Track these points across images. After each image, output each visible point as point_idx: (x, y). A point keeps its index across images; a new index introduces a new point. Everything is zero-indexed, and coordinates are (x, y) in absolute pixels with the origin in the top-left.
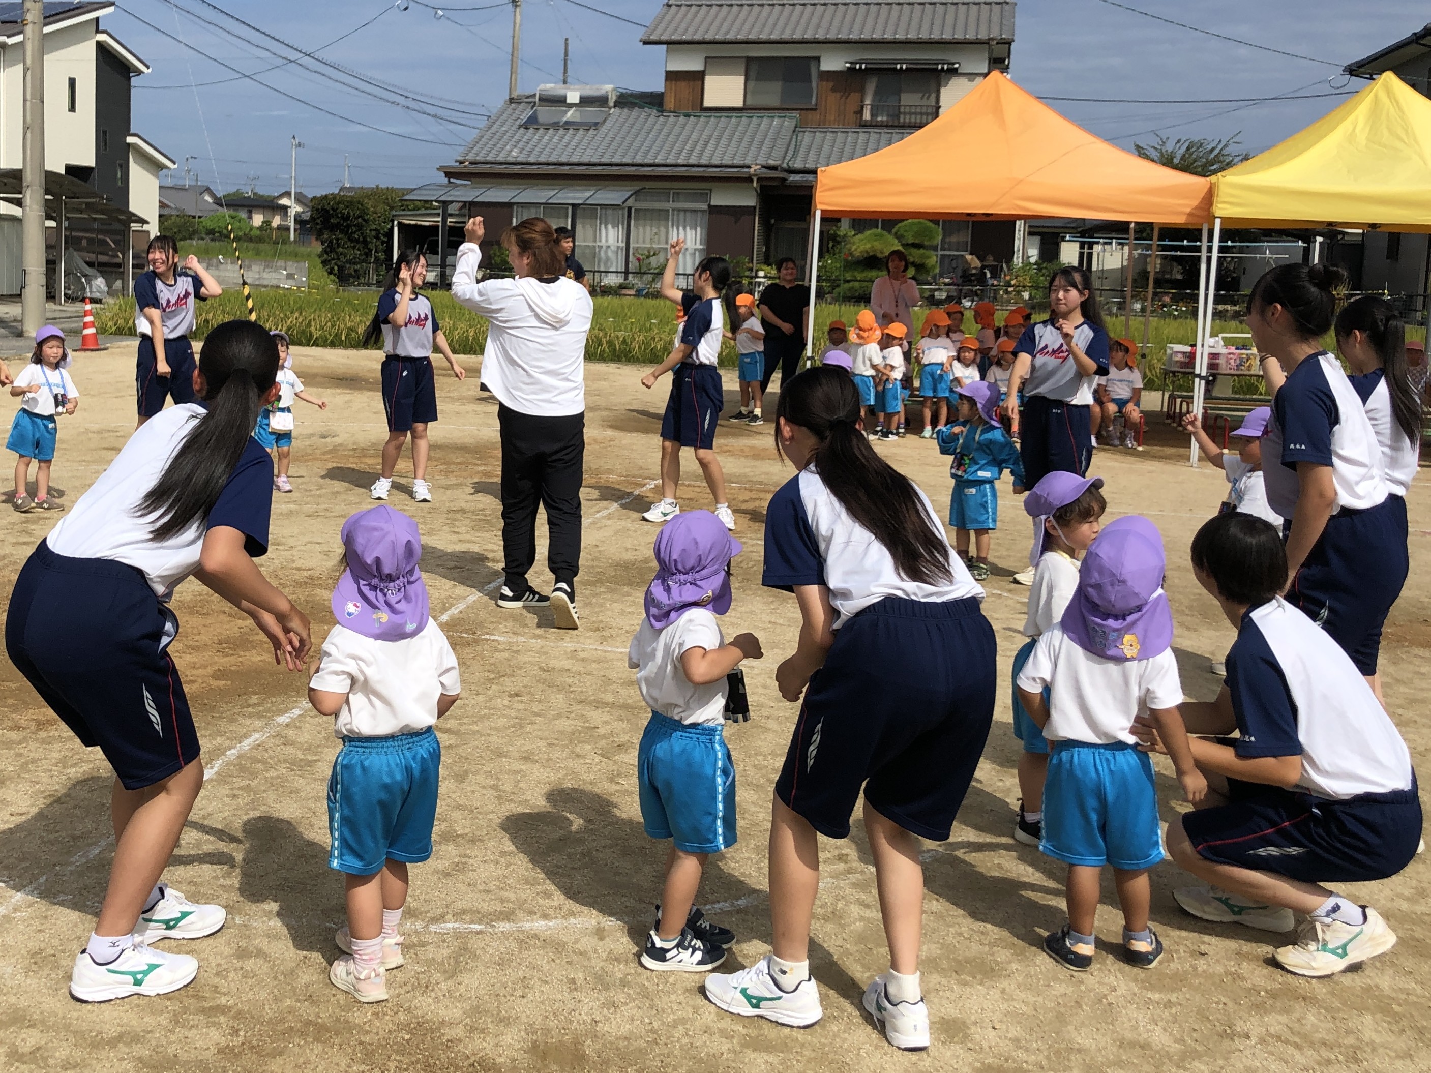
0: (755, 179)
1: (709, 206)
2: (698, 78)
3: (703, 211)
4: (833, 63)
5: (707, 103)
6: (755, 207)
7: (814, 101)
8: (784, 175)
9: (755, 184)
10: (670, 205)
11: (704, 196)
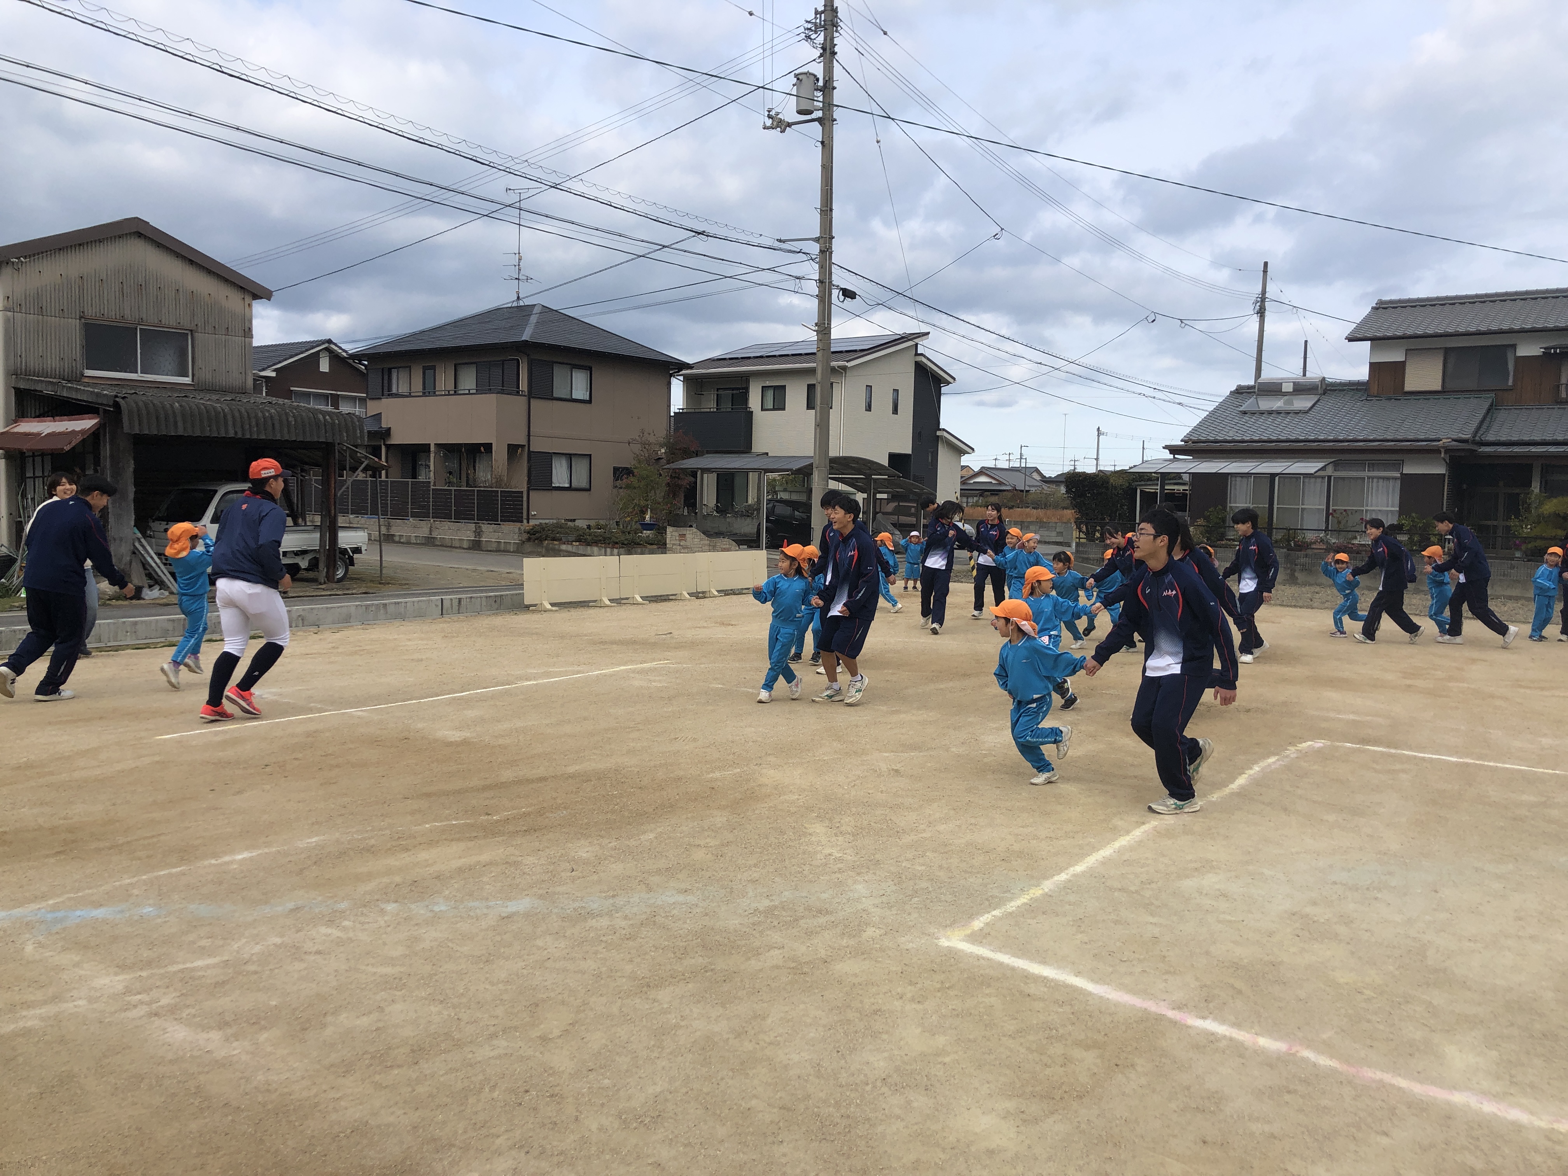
0: (1443, 450)
1: (1402, 474)
2: (1398, 369)
3: (1395, 478)
4: (1529, 350)
5: (1408, 387)
6: (1444, 475)
7: (1510, 383)
8: (1475, 447)
9: (1443, 455)
10: (1366, 474)
11: (1397, 465)
